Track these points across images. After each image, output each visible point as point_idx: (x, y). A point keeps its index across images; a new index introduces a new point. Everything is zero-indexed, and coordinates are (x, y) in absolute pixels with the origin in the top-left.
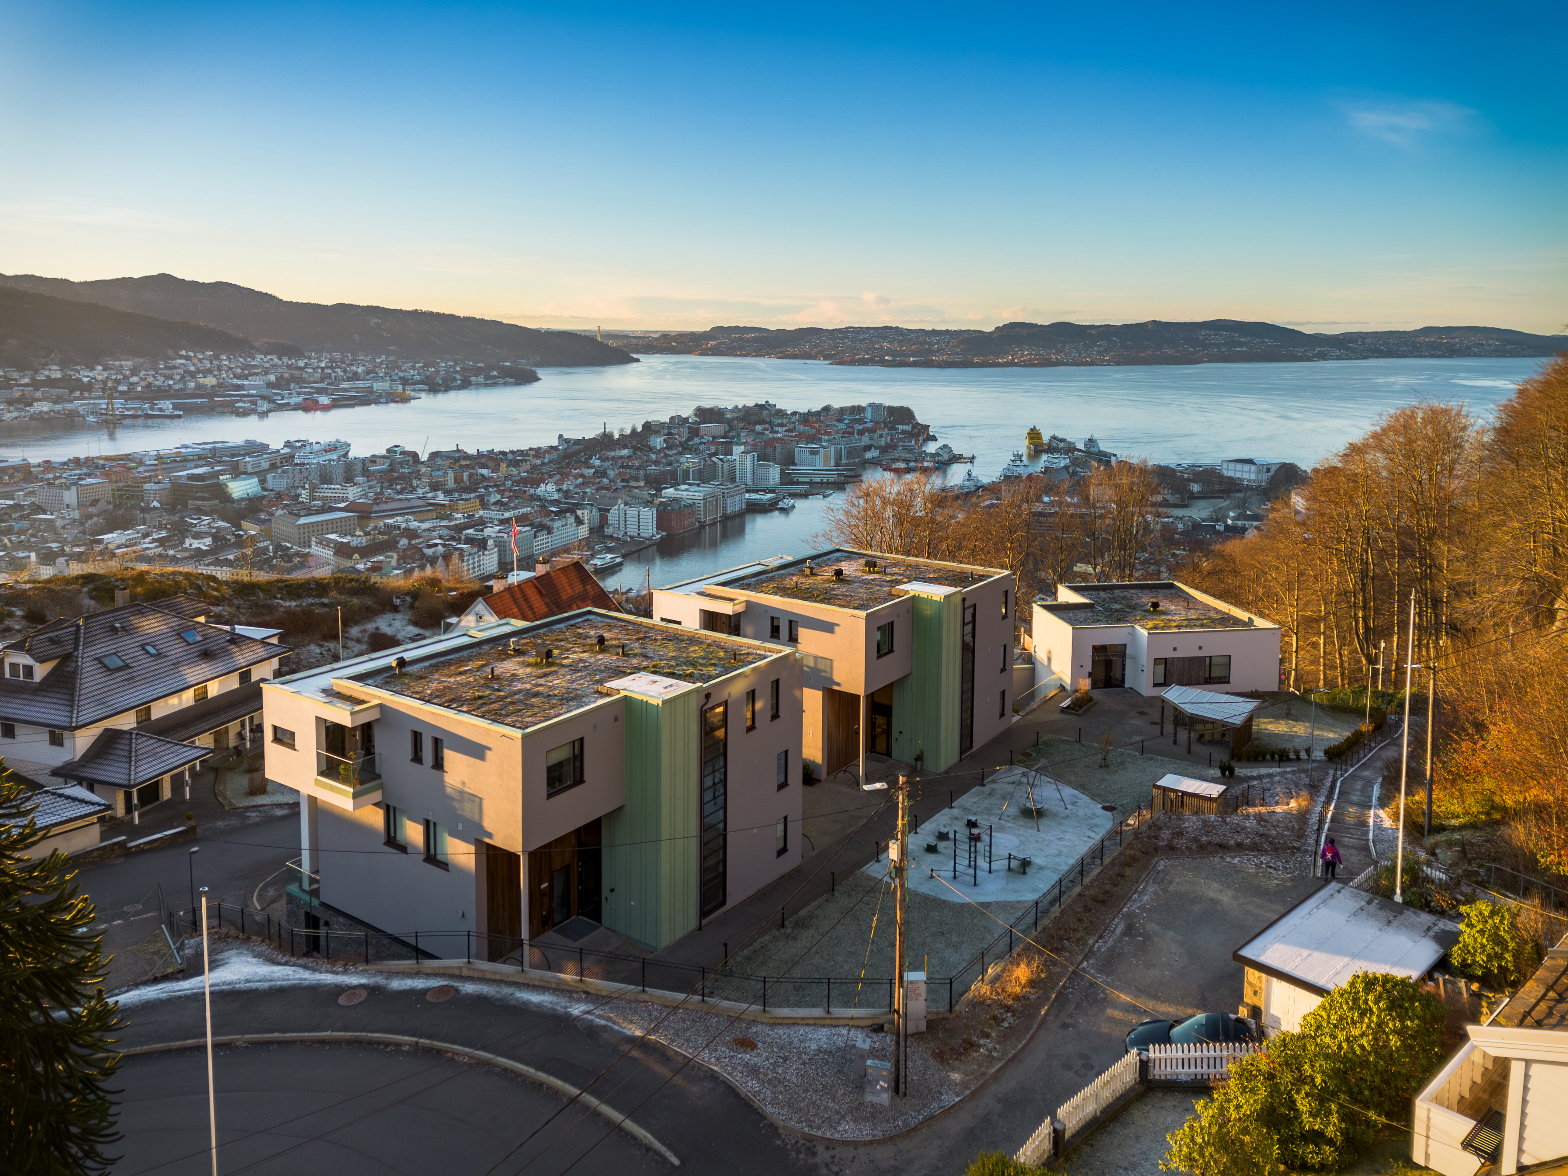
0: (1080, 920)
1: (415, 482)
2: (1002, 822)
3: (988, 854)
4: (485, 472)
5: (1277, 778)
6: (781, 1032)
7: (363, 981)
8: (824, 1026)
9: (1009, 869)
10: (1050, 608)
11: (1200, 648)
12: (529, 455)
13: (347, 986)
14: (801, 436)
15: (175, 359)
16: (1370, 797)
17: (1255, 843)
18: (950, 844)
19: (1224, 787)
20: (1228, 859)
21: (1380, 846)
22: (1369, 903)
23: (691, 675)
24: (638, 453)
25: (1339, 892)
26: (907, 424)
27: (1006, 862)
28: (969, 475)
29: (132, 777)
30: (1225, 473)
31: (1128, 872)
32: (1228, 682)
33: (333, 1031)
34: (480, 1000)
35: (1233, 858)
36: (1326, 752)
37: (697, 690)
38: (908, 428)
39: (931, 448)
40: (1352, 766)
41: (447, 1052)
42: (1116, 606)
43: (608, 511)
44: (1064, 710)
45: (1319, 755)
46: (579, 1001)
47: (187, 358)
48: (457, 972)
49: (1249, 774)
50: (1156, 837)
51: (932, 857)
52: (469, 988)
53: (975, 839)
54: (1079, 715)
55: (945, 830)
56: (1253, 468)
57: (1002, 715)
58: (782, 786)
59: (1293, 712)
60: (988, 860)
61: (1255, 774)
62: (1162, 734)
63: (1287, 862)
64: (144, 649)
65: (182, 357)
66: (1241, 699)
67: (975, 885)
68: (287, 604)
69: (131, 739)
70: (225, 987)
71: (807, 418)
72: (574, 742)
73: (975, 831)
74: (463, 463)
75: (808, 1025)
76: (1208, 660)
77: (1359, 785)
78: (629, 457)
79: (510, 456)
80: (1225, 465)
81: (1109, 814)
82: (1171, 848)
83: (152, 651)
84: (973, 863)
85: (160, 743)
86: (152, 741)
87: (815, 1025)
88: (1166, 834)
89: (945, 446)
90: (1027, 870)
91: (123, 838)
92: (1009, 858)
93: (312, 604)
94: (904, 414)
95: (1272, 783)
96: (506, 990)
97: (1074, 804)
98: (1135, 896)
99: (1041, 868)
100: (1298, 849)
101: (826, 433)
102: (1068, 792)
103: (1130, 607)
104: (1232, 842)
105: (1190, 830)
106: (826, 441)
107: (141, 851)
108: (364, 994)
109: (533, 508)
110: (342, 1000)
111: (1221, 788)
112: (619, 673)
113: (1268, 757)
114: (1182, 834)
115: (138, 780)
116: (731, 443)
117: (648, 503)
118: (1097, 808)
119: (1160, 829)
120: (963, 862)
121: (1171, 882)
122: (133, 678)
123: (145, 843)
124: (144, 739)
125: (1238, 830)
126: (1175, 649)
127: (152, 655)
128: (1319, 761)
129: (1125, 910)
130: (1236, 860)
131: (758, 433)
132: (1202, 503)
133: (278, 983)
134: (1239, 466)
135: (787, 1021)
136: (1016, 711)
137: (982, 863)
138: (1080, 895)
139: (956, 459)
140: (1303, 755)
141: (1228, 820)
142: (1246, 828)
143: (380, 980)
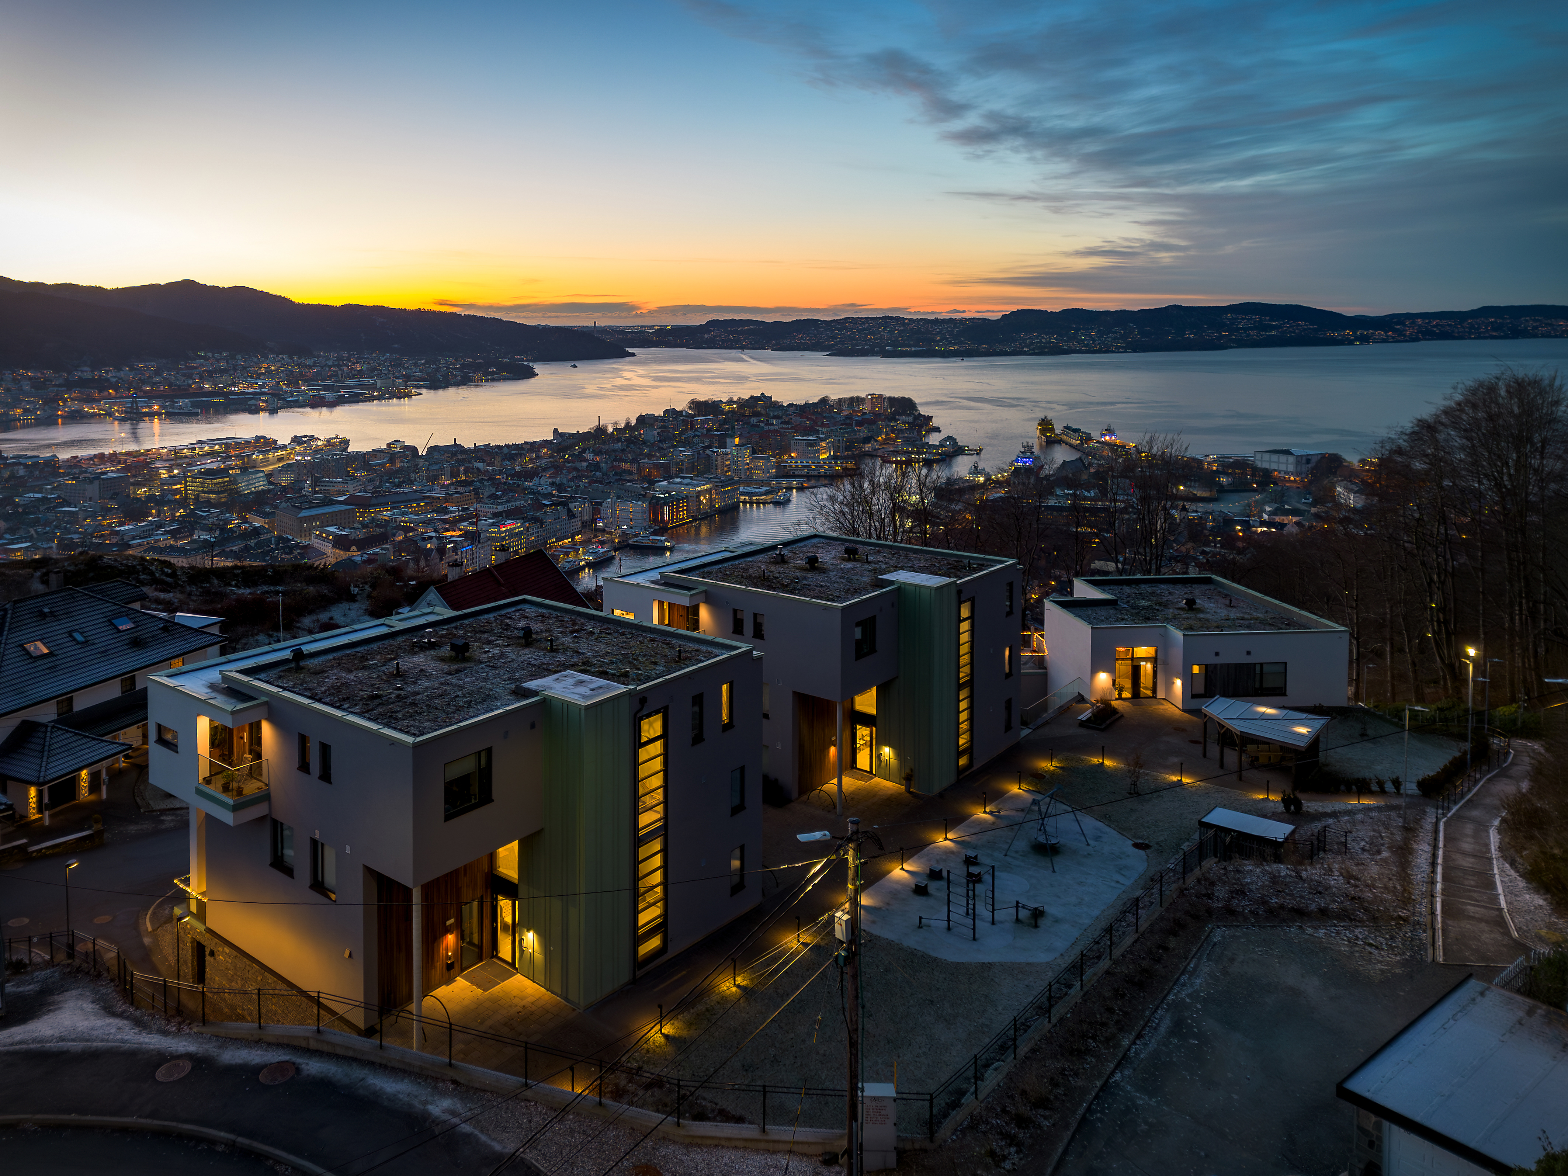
0: (1110, 1010)
1: (413, 476)
2: (1007, 858)
3: (990, 901)
4: (480, 465)
5: (1359, 817)
6: (698, 1158)
7: (192, 1048)
8: (757, 1151)
9: (1018, 920)
10: (1063, 605)
11: (1249, 653)
12: (523, 449)
13: (171, 1054)
14: (797, 429)
15: (195, 359)
16: (1487, 846)
17: (1345, 910)
18: (944, 884)
19: (1292, 827)
20: (1310, 931)
21: (1518, 919)
22: (1530, 1012)
23: (626, 675)
24: (632, 446)
25: (1482, 994)
26: (909, 415)
27: (1014, 910)
28: (976, 468)
29: (42, 774)
30: (1259, 464)
31: (1172, 943)
32: (1284, 694)
33: (140, 1117)
34: (324, 1084)
35: (1315, 928)
36: (1421, 784)
37: (629, 693)
38: (910, 419)
39: (934, 439)
40: (1456, 803)
41: (268, 1158)
42: (1144, 603)
43: (601, 504)
44: (1083, 724)
45: (1411, 788)
46: (443, 1094)
47: (205, 358)
48: (304, 1044)
49: (1321, 810)
50: (1209, 896)
51: (919, 902)
52: (313, 1067)
53: (974, 879)
54: (1102, 730)
55: (937, 868)
56: (1291, 459)
57: (1008, 727)
58: (737, 810)
59: (1370, 732)
60: (991, 909)
61: (1329, 810)
62: (1205, 755)
63: (1392, 938)
64: (71, 636)
65: (201, 357)
66: (1304, 716)
67: (974, 939)
68: (241, 591)
69: (46, 732)
70: (32, 1046)
71: (805, 410)
72: (479, 753)
73: (974, 870)
74: (460, 457)
75: (736, 1148)
76: (1258, 668)
77: (1469, 829)
78: (623, 450)
79: (506, 451)
80: (1258, 456)
81: (1142, 853)
82: (1230, 912)
83: (80, 638)
84: (971, 911)
85: (76, 738)
86: (68, 735)
87: (745, 1148)
88: (1221, 892)
89: (949, 438)
90: (1040, 922)
91: (24, 841)
92: (1017, 907)
93: (267, 592)
94: (905, 405)
95: (1354, 823)
96: (357, 1073)
97: (1097, 838)
98: (1184, 978)
99: (1057, 921)
100: (1405, 920)
101: (823, 425)
102: (1089, 823)
103: (1160, 604)
104: (1313, 907)
105: (1254, 887)
106: (823, 433)
107: (42, 856)
108: (188, 1066)
109: (526, 501)
110: (160, 1074)
111: (1288, 828)
112: (543, 671)
113: (1343, 788)
114: (1243, 893)
115: (48, 778)
116: (725, 436)
117: (641, 497)
118: (1127, 845)
119: (1213, 884)
120: (958, 911)
121: (1232, 960)
122: (55, 666)
123: (47, 848)
124: (60, 732)
125: (1320, 889)
126: (1217, 654)
127: (78, 643)
128: (1412, 796)
129: (1171, 997)
130: (1321, 933)
131: (754, 426)
132: (1234, 496)
133: (95, 1044)
134: (1275, 457)
135: (709, 1142)
136: (1025, 723)
137: (983, 911)
138: (1108, 973)
139: (960, 450)
140: (1389, 787)
141: (1304, 874)
142: (1330, 887)
143: (209, 1048)
